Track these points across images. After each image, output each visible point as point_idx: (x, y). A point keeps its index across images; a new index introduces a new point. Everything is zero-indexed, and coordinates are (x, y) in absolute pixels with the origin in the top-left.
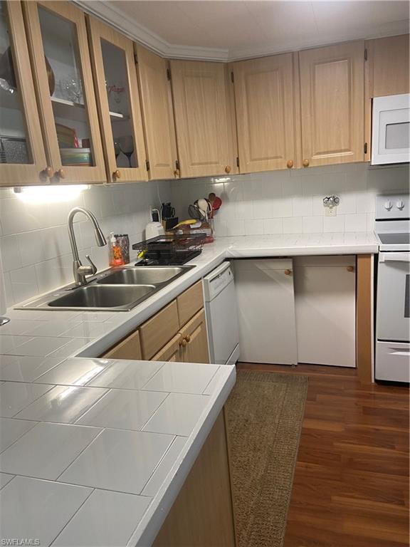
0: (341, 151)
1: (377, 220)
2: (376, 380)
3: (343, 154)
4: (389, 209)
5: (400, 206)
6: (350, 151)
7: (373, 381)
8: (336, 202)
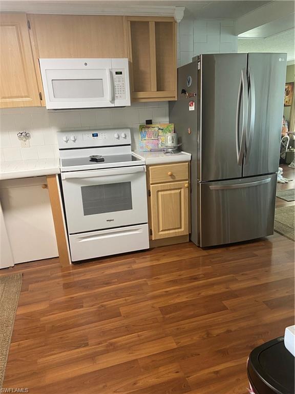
0: (22, 97)
1: (60, 149)
2: (72, 262)
3: (24, 99)
4: (67, 142)
5: (74, 140)
6: (28, 97)
7: (71, 263)
8: (27, 136)
